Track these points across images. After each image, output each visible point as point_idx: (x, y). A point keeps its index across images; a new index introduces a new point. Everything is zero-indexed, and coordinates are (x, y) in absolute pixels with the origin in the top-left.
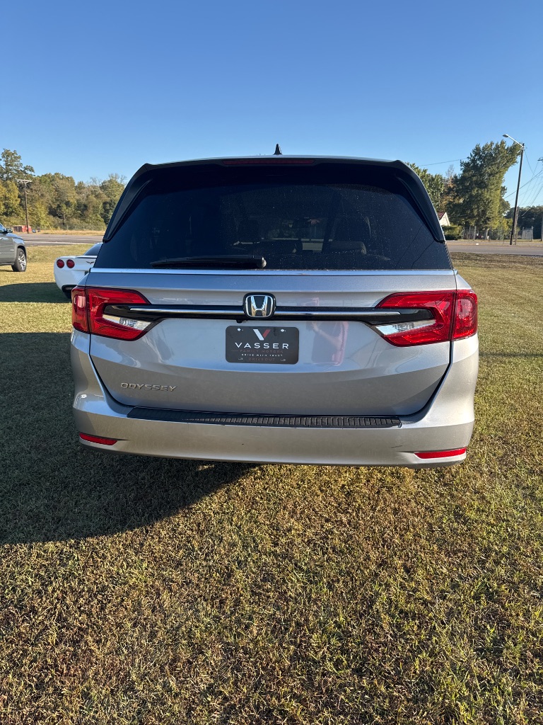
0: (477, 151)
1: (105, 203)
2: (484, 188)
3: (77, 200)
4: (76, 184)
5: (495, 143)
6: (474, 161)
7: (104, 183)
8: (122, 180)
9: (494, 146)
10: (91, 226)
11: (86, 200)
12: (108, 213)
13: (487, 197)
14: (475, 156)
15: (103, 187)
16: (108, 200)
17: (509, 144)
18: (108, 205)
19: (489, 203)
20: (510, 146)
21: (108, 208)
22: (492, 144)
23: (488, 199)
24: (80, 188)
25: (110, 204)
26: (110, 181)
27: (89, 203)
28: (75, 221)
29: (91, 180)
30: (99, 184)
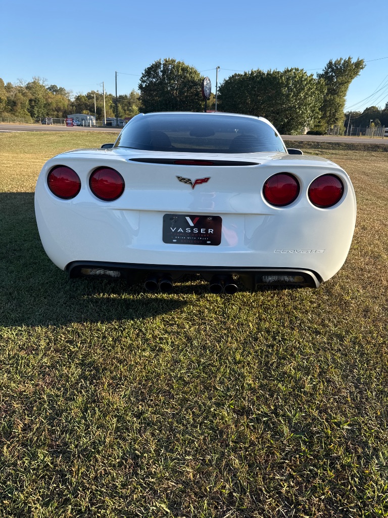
0: (330, 65)
1: (31, 101)
2: (335, 94)
3: (8, 98)
4: (5, 84)
5: (344, 59)
6: (326, 73)
7: (29, 84)
8: (44, 82)
9: (342, 62)
10: (19, 119)
11: (15, 97)
12: (33, 108)
13: (338, 102)
14: (329, 69)
15: (28, 87)
16: (33, 98)
17: (354, 61)
18: (33, 102)
19: (339, 106)
20: (355, 62)
21: (33, 104)
22: (341, 59)
23: (339, 103)
24: (9, 88)
25: (35, 101)
26: (34, 83)
27: (17, 99)
28: (6, 114)
29: (18, 81)
30: (24, 85)
